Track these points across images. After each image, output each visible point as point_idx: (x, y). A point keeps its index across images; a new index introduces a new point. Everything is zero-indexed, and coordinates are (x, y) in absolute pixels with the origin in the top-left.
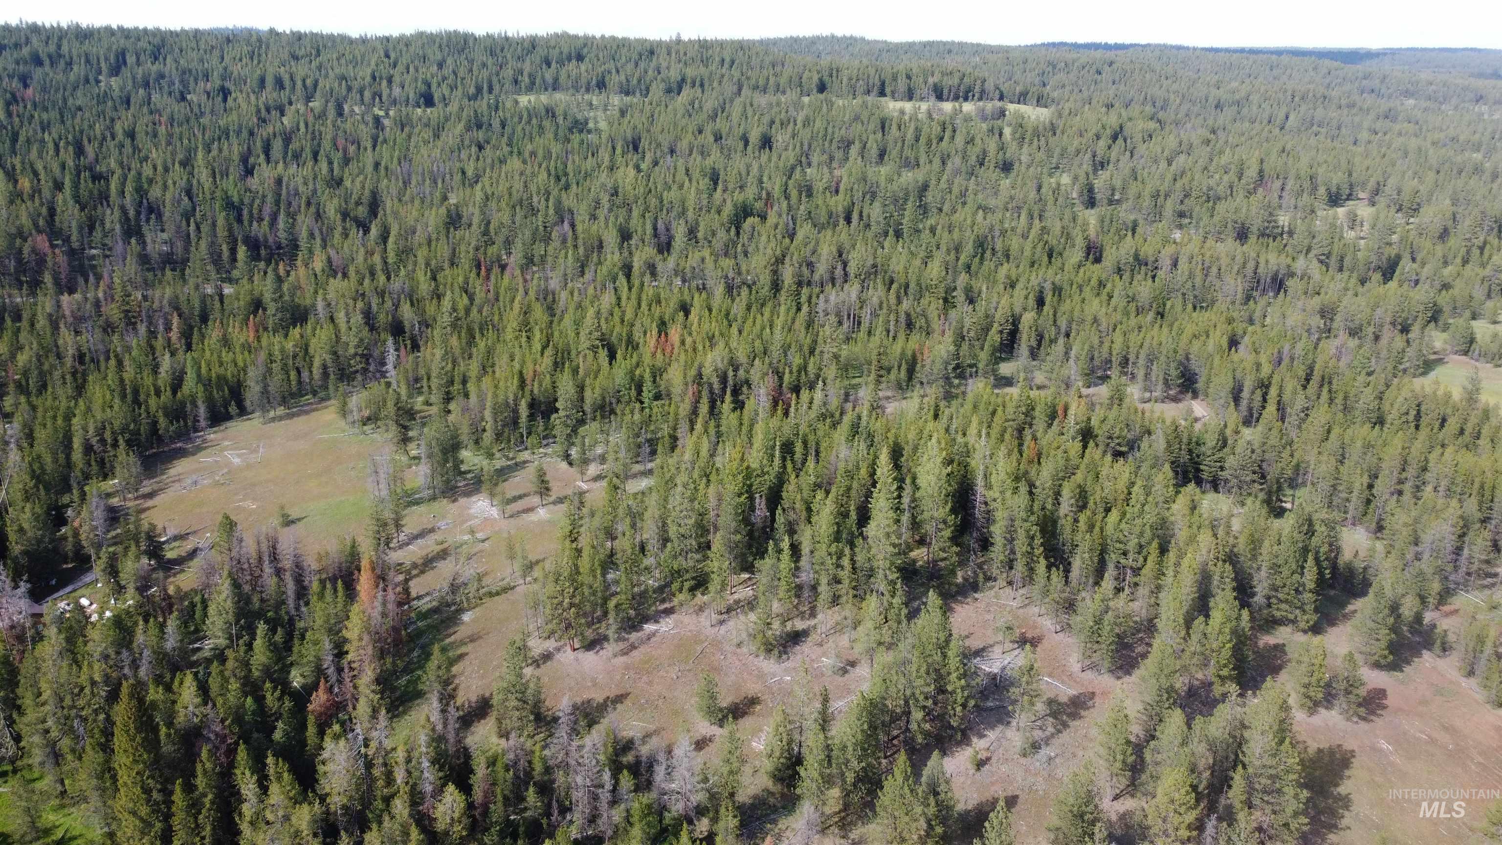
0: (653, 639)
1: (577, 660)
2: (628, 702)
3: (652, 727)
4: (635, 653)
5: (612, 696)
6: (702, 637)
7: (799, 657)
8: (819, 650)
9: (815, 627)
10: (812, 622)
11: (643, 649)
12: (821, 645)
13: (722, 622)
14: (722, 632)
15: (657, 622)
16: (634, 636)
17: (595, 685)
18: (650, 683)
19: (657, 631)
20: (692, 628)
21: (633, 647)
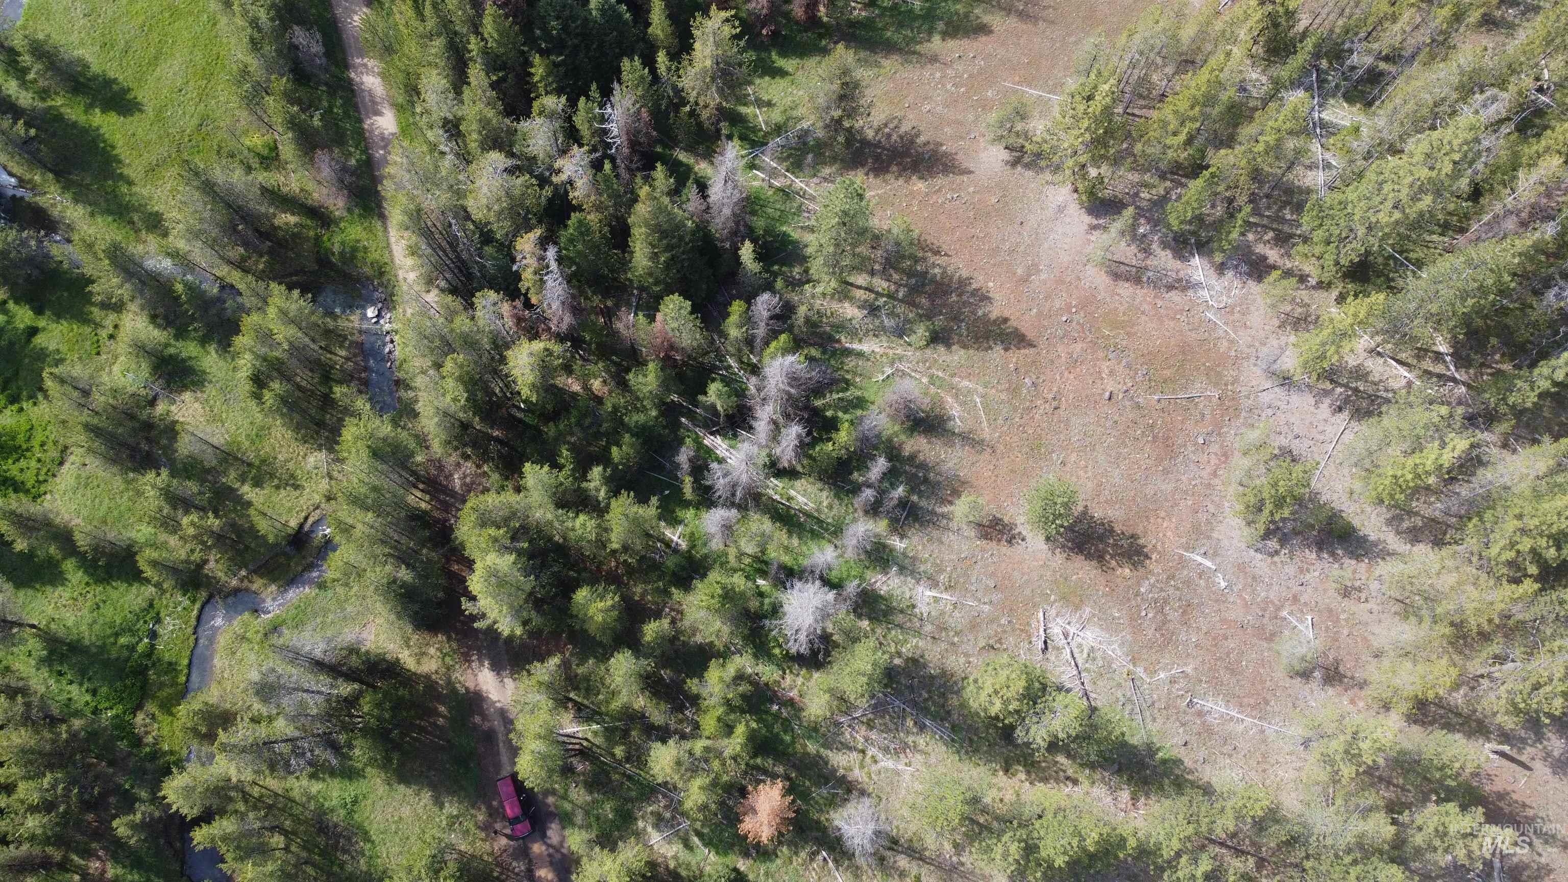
0: (1174, 296)
1: (1061, 209)
2: (1016, 356)
3: (986, 433)
4: (1125, 289)
5: (1013, 323)
6: (1229, 374)
7: (1291, 570)
8: (1331, 598)
9: (1386, 554)
10: (1393, 541)
11: (1142, 295)
12: (1346, 593)
13: (1286, 381)
14: (1265, 398)
15: (1221, 269)
16: (1164, 259)
17: (1025, 280)
18: (1074, 362)
19: (1197, 286)
20: (1243, 339)
21: (1136, 277)
